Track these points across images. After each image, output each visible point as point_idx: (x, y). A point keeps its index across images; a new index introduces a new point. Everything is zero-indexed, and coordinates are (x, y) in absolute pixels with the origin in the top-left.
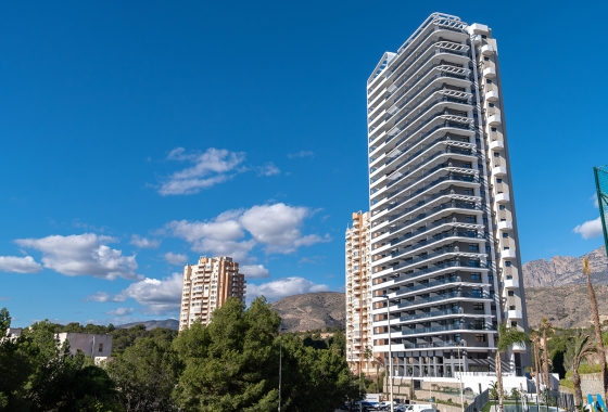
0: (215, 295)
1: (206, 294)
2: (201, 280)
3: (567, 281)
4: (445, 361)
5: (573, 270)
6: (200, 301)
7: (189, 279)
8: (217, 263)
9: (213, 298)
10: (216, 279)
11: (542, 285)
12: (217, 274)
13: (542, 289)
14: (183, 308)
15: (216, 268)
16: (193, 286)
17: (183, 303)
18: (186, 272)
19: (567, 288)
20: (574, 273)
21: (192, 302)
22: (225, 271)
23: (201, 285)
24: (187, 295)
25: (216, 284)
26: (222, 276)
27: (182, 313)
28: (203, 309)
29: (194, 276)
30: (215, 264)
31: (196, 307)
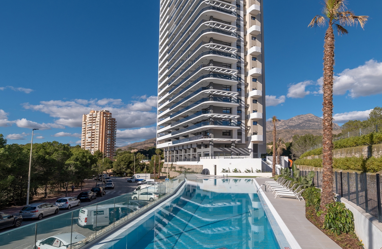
0: (98, 128)
1: (94, 128)
2: (91, 121)
3: (280, 129)
4: (198, 150)
5: (283, 125)
6: (90, 131)
7: (85, 121)
8: (99, 113)
9: (97, 129)
10: (99, 121)
11: (270, 130)
12: (99, 118)
13: (270, 131)
14: (83, 135)
15: (98, 115)
16: (87, 124)
17: (83, 132)
18: (83, 118)
19: (281, 130)
20: (284, 126)
21: (87, 132)
22: (103, 117)
23: (91, 124)
24: (84, 128)
25: (98, 123)
26: (102, 119)
27: (82, 137)
28: (92, 135)
29: (88, 119)
30: (98, 113)
31: (89, 134)
